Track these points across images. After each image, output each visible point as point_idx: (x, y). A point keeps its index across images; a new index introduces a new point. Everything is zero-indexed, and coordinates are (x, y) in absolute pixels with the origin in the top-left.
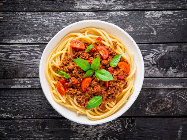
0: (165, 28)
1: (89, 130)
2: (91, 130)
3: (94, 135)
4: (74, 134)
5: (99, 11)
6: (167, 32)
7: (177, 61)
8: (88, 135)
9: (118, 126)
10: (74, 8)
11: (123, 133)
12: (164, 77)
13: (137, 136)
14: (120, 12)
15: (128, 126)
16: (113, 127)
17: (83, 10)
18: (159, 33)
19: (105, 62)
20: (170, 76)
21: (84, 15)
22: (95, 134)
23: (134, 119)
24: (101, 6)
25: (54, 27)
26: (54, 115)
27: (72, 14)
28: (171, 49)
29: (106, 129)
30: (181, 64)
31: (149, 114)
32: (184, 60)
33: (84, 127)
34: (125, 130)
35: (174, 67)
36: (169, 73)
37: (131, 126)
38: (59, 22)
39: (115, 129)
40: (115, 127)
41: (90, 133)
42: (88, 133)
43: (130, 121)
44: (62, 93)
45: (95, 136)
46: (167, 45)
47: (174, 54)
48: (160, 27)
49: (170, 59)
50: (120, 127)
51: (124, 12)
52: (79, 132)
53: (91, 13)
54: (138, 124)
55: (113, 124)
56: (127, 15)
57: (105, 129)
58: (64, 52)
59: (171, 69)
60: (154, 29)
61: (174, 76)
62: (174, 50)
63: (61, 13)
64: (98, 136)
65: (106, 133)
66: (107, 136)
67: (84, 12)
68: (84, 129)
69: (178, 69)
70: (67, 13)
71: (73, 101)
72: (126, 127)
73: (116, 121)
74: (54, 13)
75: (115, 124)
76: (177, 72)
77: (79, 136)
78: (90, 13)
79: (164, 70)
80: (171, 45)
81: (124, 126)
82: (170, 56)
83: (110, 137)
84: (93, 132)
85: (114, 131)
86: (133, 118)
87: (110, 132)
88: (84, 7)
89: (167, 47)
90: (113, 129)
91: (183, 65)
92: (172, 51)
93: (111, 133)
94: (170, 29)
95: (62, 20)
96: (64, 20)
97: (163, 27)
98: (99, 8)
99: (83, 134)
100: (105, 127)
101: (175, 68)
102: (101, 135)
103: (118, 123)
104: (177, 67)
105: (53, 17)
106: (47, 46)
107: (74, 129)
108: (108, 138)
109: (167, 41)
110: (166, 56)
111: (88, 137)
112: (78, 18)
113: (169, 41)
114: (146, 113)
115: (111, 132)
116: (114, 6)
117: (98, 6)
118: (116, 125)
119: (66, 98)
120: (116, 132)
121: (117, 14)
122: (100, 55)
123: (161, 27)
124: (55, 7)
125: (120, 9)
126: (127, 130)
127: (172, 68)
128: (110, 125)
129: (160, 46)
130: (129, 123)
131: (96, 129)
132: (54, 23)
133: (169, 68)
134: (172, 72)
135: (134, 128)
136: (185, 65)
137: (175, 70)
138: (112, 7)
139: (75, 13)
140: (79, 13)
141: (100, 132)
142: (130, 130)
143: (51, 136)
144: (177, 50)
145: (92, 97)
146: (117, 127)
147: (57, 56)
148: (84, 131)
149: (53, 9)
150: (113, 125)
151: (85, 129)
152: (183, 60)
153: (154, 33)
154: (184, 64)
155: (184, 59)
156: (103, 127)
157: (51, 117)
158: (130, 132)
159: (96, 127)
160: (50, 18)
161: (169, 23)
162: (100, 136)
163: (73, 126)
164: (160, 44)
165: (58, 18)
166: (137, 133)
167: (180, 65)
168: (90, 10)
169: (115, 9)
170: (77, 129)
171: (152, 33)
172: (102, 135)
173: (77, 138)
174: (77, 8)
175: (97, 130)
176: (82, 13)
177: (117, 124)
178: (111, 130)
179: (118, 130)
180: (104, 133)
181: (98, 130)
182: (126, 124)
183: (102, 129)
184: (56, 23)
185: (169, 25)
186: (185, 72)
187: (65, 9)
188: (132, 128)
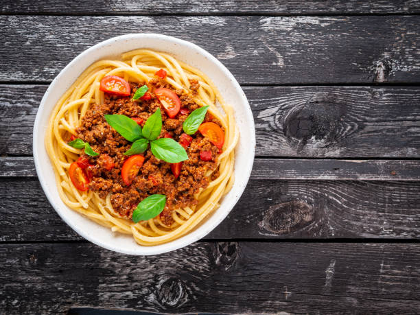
0: (303, 53)
1: (138, 268)
2: (142, 267)
3: (149, 279)
4: (106, 276)
5: (163, 14)
6: (307, 61)
7: (327, 122)
8: (135, 278)
9: (201, 259)
10: (111, 8)
11: (212, 273)
12: (300, 156)
13: (240, 280)
14: (207, 18)
15: (221, 260)
16: (190, 261)
17: (129, 11)
18: (289, 64)
19: (171, 123)
20: (311, 155)
21: (131, 23)
22: (151, 276)
23: (235, 245)
24: (168, 4)
25: (68, 47)
26: (64, 236)
27: (106, 21)
28: (315, 98)
29: (174, 265)
30: (335, 129)
31: (267, 235)
32: (341, 122)
33: (129, 262)
34: (214, 268)
35: (320, 136)
36: (310, 148)
37: (227, 259)
38: (78, 37)
39: (194, 266)
40: (193, 262)
41: (141, 273)
42: (136, 273)
43: (226, 249)
44: (80, 189)
45: (151, 281)
46: (306, 89)
47: (321, 108)
48: (292, 52)
49: (311, 118)
50: (204, 262)
51: (217, 18)
52: (117, 271)
53: (147, 18)
54: (242, 256)
55: (189, 255)
56: (221, 25)
57: (173, 266)
58: (86, 100)
59: (314, 140)
60: (278, 55)
61: (319, 155)
62: (319, 100)
63: (83, 19)
64: (158, 281)
65: (173, 275)
66: (176, 280)
67: (132, 18)
68: (128, 266)
69: (329, 140)
70: (95, 17)
71: (104, 205)
72: (217, 261)
73: (196, 249)
74: (68, 18)
75: (195, 255)
76: (327, 147)
77: (117, 279)
78: (143, 18)
79: (300, 141)
80: (315, 89)
81: (212, 260)
82: (313, 112)
83: (182, 283)
84: (146, 272)
85: (191, 269)
86: (232, 243)
87: (184, 272)
88: (131, 7)
89: (307, 93)
90: (190, 267)
91: (339, 131)
92: (317, 102)
93: (185, 274)
94: (314, 55)
95: (85, 33)
96: (89, 34)
97: (299, 50)
98: (163, 9)
99: (125, 277)
100: (173, 262)
101: (323, 138)
102: (163, 279)
103: (200, 253)
104: (326, 137)
105: (66, 26)
106: (50, 87)
107: (107, 265)
108: (180, 284)
109: (306, 81)
110: (305, 112)
111: (135, 284)
112: (118, 30)
113: (310, 81)
114: (260, 233)
115: (186, 272)
116: (195, 5)
117: (161, 5)
118: (196, 258)
119: (89, 199)
120: (195, 272)
121: (201, 21)
122: (163, 108)
123: (294, 52)
124: (69, 5)
125: (207, 11)
126: (219, 268)
127: (316, 139)
128: (184, 257)
129: (292, 92)
130: (224, 253)
131: (153, 266)
132: (67, 39)
133: (310, 138)
134: (315, 146)
135: (235, 265)
136: (342, 133)
137: (322, 142)
138: (192, 8)
139: (112, 18)
140: (122, 18)
141: (162, 272)
142: (227, 269)
143: (58, 281)
144: (326, 100)
145: (143, 197)
146: (198, 262)
147: (72, 110)
148: (128, 271)
149: (66, 9)
150: (189, 258)
151: (130, 265)
152: (339, 121)
153: (279, 64)
154: (340, 129)
155: (342, 119)
156: (169, 262)
157: (58, 238)
158: (227, 272)
159: (154, 260)
160: (60, 29)
161: (311, 42)
162: (162, 281)
163: (106, 258)
164: (292, 87)
165: (76, 28)
166: (240, 274)
167: (333, 133)
168: (144, 13)
169: (198, 11)
170: (113, 266)
171: (274, 64)
172: (167, 279)
173: (113, 285)
174: (117, 7)
175: (155, 267)
176: (127, 19)
177: (200, 255)
178: (186, 267)
179: (201, 267)
180: (170, 274)
181: (157, 268)
182: (217, 255)
183: (167, 266)
184: (71, 39)
185: (310, 47)
186: (342, 146)
187: (90, 9)
188: (229, 263)
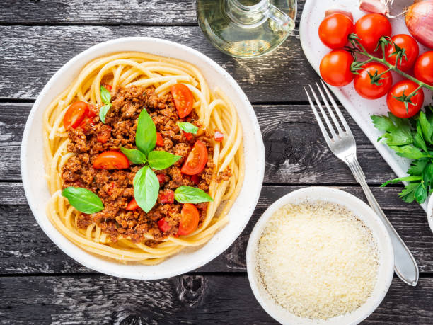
0: (276, 68)
1: (95, 304)
2: (99, 303)
3: (107, 316)
4: (61, 313)
5: (121, 24)
6: (281, 76)
7: (302, 145)
8: (92, 315)
9: (163, 295)
10: (64, 17)
11: (175, 310)
12: (271, 182)
13: (205, 317)
14: (170, 28)
15: (185, 296)
16: (152, 296)
17: (84, 21)
18: (261, 80)
20: (283, 182)
21: (86, 34)
22: (109, 312)
23: (200, 279)
24: (127, 13)
25: (16, 60)
26: (13, 269)
27: (58, 31)
28: (289, 117)
29: (135, 301)
30: (311, 153)
31: (235, 268)
32: (318, 144)
33: (84, 297)
34: (178, 304)
35: (294, 160)
36: (283, 173)
37: (192, 294)
38: (27, 49)
39: (156, 302)
40: (155, 298)
41: (98, 310)
42: (92, 310)
43: (190, 284)
45: (109, 318)
46: (279, 109)
47: (295, 129)
48: (264, 67)
49: (285, 140)
50: (166, 298)
51: (181, 28)
52: (72, 307)
53: (104, 29)
54: (208, 292)
55: (150, 290)
56: (186, 36)
57: (133, 302)
59: (288, 165)
60: (249, 70)
61: (293, 181)
62: (294, 121)
63: (33, 28)
64: (117, 318)
65: (133, 312)
66: (136, 318)
67: (87, 28)
68: (84, 302)
69: (304, 164)
70: (46, 27)
72: (181, 297)
73: (158, 284)
74: (17, 28)
75: (156, 290)
76: (302, 172)
77: (72, 317)
78: (100, 28)
79: (272, 165)
80: (289, 108)
81: (176, 296)
82: (286, 133)
83: (143, 320)
84: (103, 308)
85: (152, 305)
86: (198, 277)
87: (145, 308)
88: (87, 15)
89: (280, 113)
90: (152, 303)
91: (316, 155)
92: (291, 123)
93: (146, 311)
94: (289, 70)
95: (35, 45)
96: (40, 46)
97: (272, 65)
98: (122, 18)
99: (81, 314)
100: (133, 297)
101: (297, 162)
102: (122, 316)
103: (163, 287)
104: (300, 161)
105: (15, 36)
107: (61, 301)
108: (140, 322)
109: (279, 99)
110: (277, 134)
111: (93, 321)
112: (72, 42)
113: (284, 99)
114: (228, 266)
115: (147, 308)
116: (156, 14)
117: (119, 14)
118: (158, 293)
120: (157, 309)
121: (164, 32)
123: (266, 66)
124: (18, 14)
125: (170, 21)
126: (182, 304)
127: (290, 163)
128: (144, 292)
129: (264, 111)
130: (188, 288)
131: (111, 302)
132: (15, 52)
133: (284, 162)
134: (288, 171)
135: (200, 300)
136: (319, 156)
137: (296, 167)
138: (154, 17)
139: (65, 28)
140: (76, 28)
141: (121, 308)
142: (191, 305)
143: (7, 318)
144: (301, 120)
146: (160, 298)
148: (83, 307)
149: (14, 18)
150: (150, 293)
151: (86, 301)
152: (315, 143)
153: (250, 80)
154: (316, 152)
155: (318, 142)
156: (128, 298)
157: (6, 272)
158: (191, 309)
159: (111, 296)
160: (7, 40)
161: (285, 56)
162: (121, 319)
163: (59, 294)
164: (264, 106)
165: (25, 40)
166: (206, 310)
167: (309, 156)
168: (99, 23)
169: (160, 20)
170: (67, 302)
171: (245, 80)
172: (126, 316)
173: (67, 323)
174: (70, 16)
175: (113, 303)
176: (82, 29)
177: (161, 290)
178: (147, 303)
179: (163, 303)
180: (130, 311)
181: (115, 304)
182: (180, 290)
183: (126, 302)
184: (21, 52)
185: (284, 61)
186: (318, 171)
187: (42, 19)
188: (194, 299)
